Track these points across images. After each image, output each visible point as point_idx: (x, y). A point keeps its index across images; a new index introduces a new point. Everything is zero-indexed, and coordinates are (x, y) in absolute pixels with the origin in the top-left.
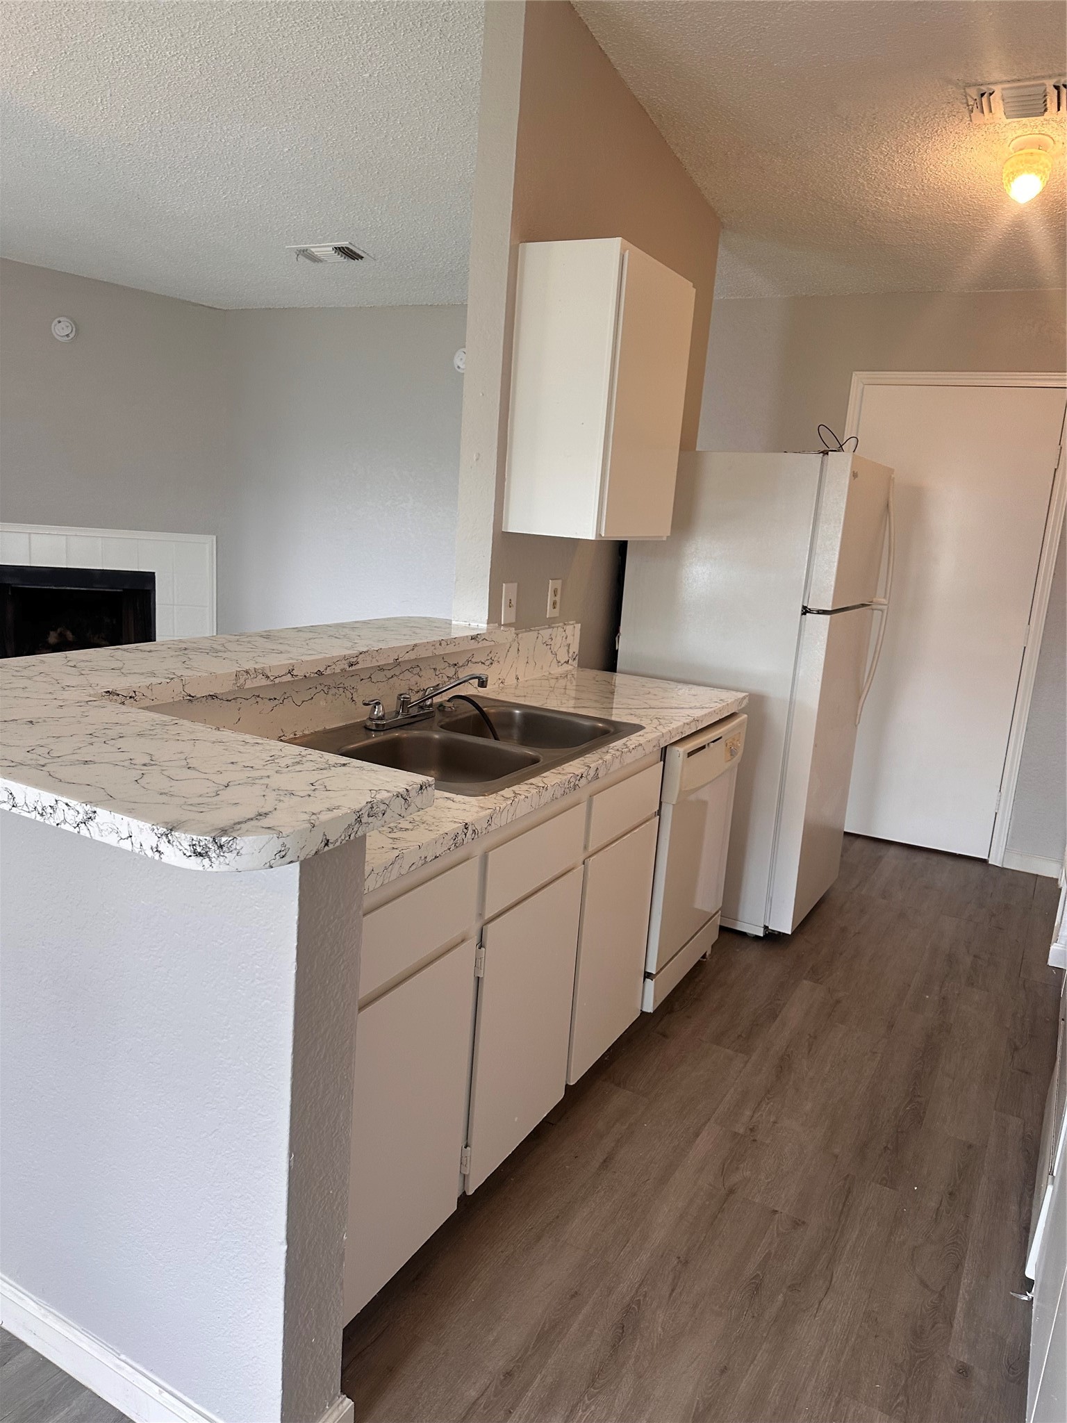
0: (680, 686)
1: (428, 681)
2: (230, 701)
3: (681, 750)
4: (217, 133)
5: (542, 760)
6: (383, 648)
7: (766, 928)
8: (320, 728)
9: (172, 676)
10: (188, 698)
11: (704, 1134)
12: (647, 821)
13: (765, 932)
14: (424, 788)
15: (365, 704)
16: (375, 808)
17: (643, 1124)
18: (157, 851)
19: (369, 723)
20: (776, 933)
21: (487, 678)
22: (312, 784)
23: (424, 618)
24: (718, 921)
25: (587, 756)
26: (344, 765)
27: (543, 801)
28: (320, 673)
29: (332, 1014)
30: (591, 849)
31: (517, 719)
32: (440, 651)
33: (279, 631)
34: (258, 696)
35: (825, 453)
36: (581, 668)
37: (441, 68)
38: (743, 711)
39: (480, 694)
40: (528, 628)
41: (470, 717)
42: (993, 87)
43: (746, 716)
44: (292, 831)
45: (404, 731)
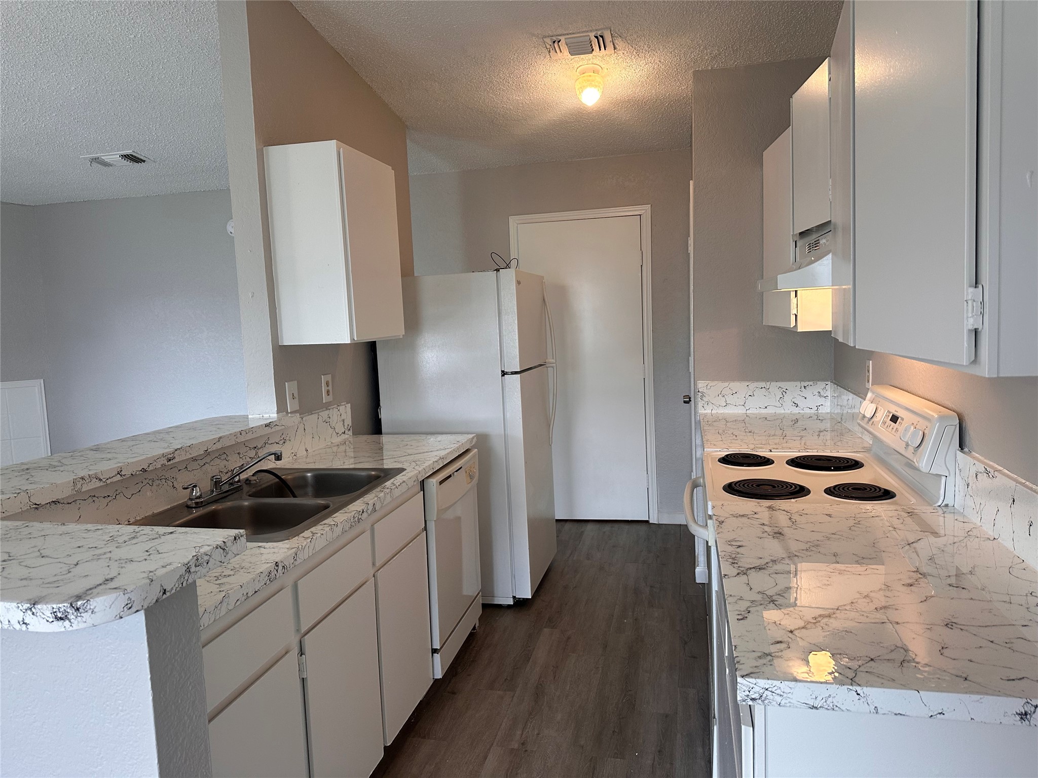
0: (429, 437)
1: (234, 463)
2: (70, 503)
3: (434, 481)
4: (13, 78)
5: (331, 506)
6: (194, 443)
7: (514, 597)
8: (149, 513)
9: (18, 491)
10: (34, 506)
11: (490, 756)
12: (417, 536)
13: (514, 601)
14: (237, 538)
15: (184, 489)
16: (200, 559)
17: (446, 761)
18: (24, 623)
19: (189, 503)
20: (521, 600)
21: (281, 453)
22: (147, 551)
23: (225, 417)
24: (480, 601)
25: (366, 496)
26: (171, 533)
27: (335, 535)
28: (144, 470)
29: (187, 726)
30: (378, 564)
31: (310, 480)
32: (241, 439)
33: (105, 444)
34: (94, 496)
35: (498, 270)
36: (356, 435)
37: (189, 31)
38: (474, 447)
39: (278, 467)
40: (310, 412)
41: (272, 484)
42: (560, 38)
43: (476, 450)
44: (135, 587)
45: (219, 504)
